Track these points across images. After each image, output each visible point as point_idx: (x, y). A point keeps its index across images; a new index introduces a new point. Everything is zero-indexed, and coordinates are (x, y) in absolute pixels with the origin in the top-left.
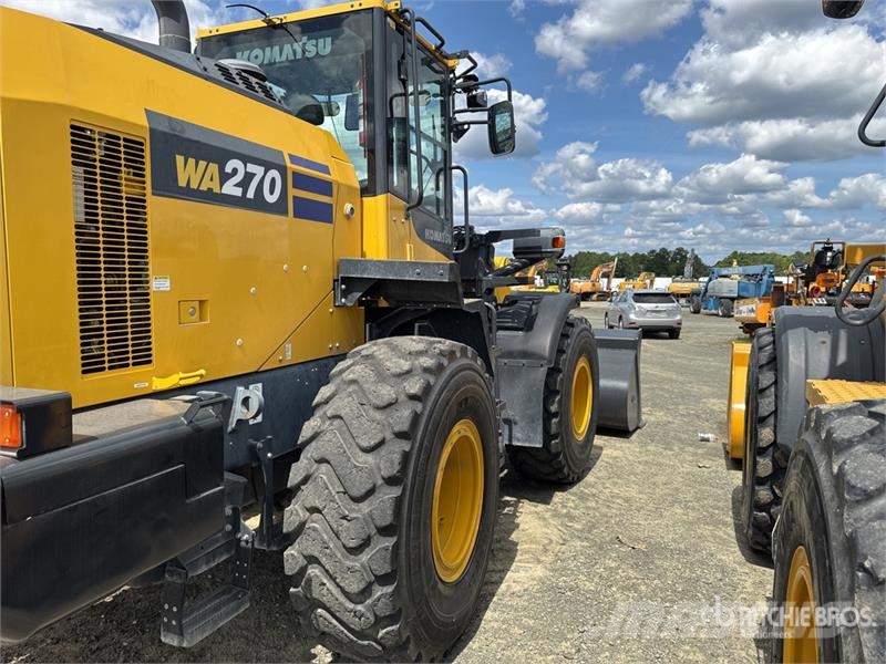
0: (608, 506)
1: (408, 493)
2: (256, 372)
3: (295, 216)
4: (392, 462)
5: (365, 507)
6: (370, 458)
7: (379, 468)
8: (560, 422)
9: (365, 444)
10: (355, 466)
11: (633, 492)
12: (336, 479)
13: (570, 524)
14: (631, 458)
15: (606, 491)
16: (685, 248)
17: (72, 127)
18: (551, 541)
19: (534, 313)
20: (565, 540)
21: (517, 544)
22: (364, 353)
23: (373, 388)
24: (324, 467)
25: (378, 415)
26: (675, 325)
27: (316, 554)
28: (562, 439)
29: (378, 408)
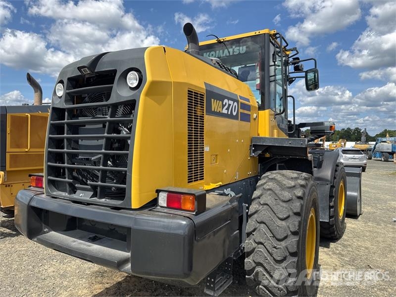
0: (358, 251)
1: (301, 239)
2: (229, 184)
3: (241, 120)
4: (295, 225)
5: (283, 244)
6: (284, 223)
7: (289, 227)
8: (335, 210)
9: (281, 217)
10: (278, 226)
11: (368, 244)
12: (269, 231)
13: (343, 258)
14: (361, 228)
15: (355, 243)
16: (360, 128)
17: (189, 91)
18: (336, 265)
19: (321, 160)
20: (343, 265)
21: (320, 265)
22: (270, 177)
23: (280, 193)
24: (262, 225)
25: (284, 205)
26: (364, 165)
27: (262, 262)
28: (335, 219)
29: (284, 202)
